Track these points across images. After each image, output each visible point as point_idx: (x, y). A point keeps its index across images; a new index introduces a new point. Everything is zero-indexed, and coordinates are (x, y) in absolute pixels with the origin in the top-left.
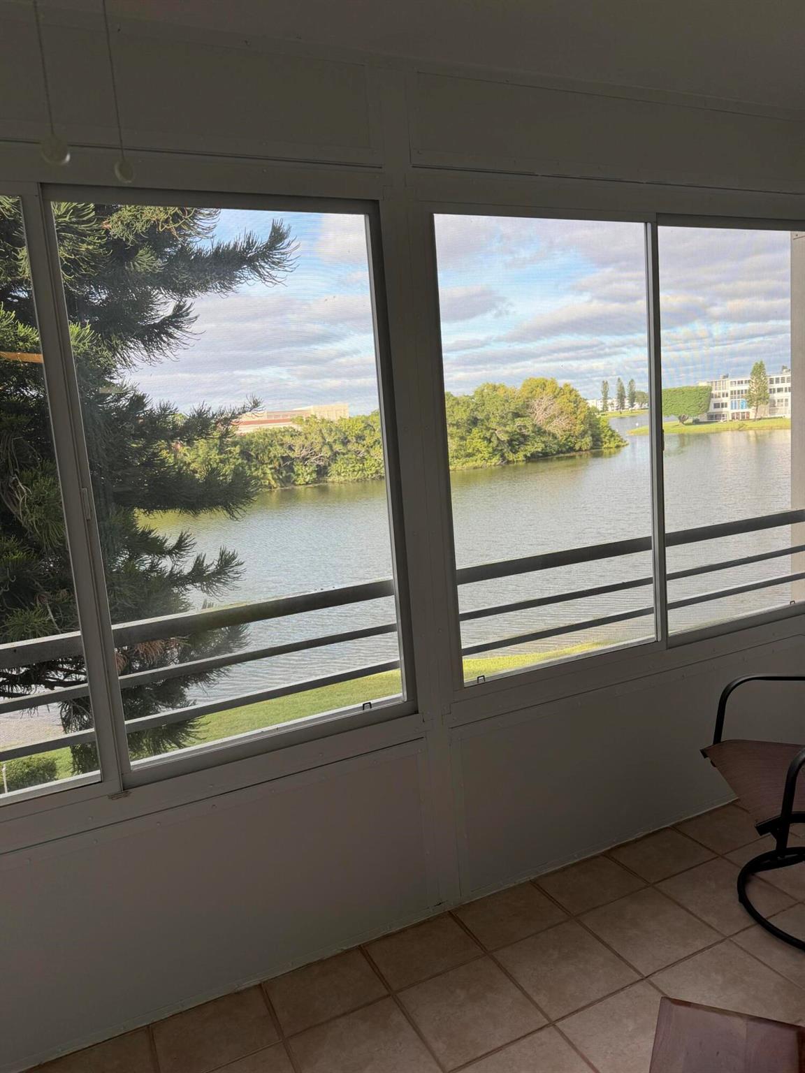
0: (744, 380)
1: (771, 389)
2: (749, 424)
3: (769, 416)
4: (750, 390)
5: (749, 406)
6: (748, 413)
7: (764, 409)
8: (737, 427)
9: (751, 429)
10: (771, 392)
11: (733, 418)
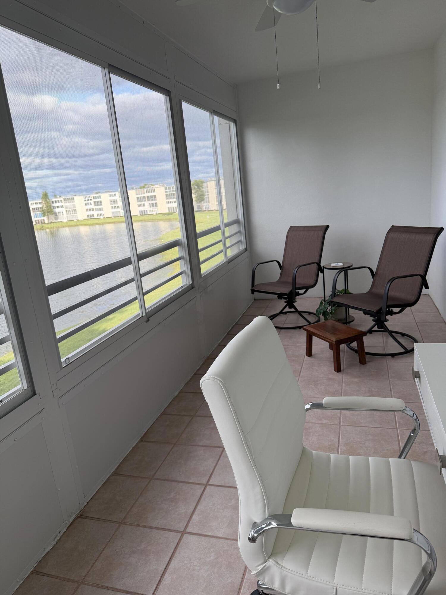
1: (53, 207)
3: (55, 221)
5: (44, 216)
7: (52, 217)
11: (36, 223)
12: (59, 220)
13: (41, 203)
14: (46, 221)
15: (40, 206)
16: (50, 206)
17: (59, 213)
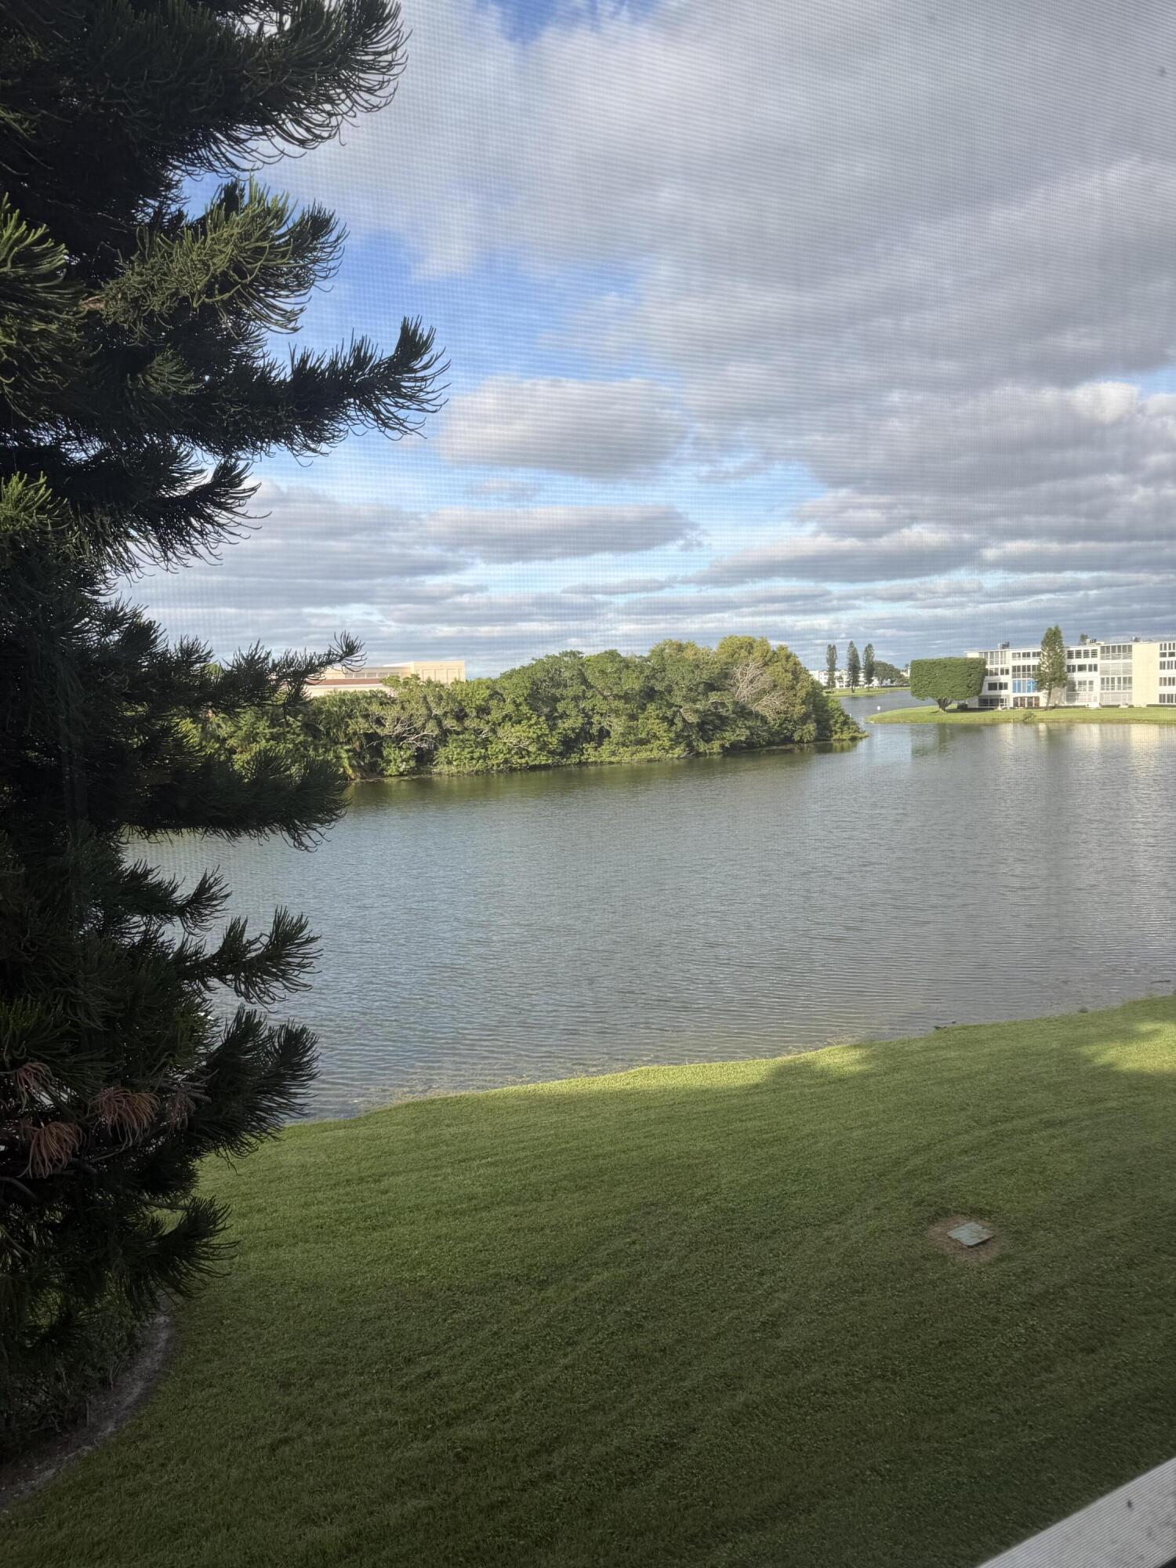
0: (1031, 651)
1: (1069, 667)
2: (1039, 714)
3: (1066, 704)
4: (1039, 666)
5: (1039, 690)
6: (1037, 698)
7: (1060, 695)
8: (1021, 717)
9: (1042, 720)
10: (1069, 671)
11: (1016, 704)
12: (1077, 703)
13: (1038, 654)
14: (1043, 703)
15: (1033, 662)
16: (1062, 665)
17: (1080, 683)
